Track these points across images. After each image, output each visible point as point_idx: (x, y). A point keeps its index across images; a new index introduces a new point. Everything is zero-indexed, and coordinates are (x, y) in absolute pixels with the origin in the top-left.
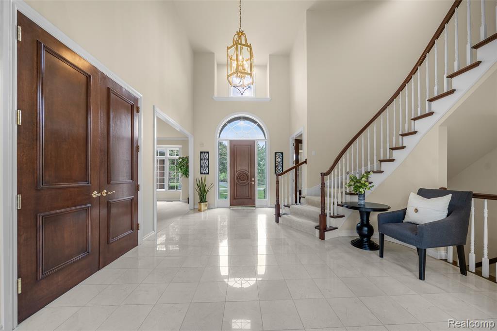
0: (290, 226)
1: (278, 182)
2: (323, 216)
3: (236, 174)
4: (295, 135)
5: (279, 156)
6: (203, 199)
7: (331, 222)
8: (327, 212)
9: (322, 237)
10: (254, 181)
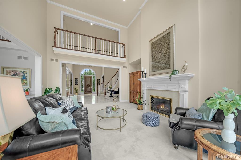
0: (100, 96)
1: (98, 87)
2: (105, 93)
3: (86, 85)
4: (103, 75)
5: (98, 80)
6: (76, 92)
7: (107, 94)
8: (106, 92)
9: (105, 96)
10: (92, 87)
